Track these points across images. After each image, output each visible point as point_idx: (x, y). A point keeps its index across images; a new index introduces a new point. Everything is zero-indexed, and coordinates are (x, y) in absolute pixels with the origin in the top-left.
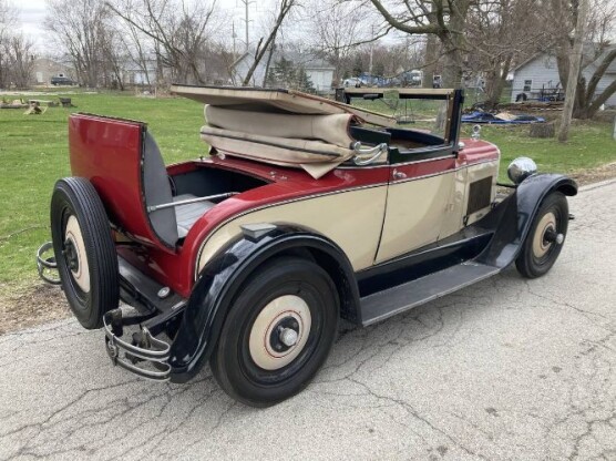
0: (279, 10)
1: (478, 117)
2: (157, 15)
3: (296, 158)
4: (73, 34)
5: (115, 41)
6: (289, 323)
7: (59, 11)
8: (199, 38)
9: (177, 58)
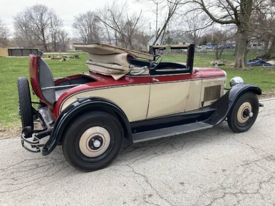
0: (168, 16)
1: (258, 63)
2: (116, 21)
3: (109, 71)
4: (83, 29)
5: (100, 32)
6: (97, 138)
7: (79, 21)
8: (133, 29)
9: (123, 38)
